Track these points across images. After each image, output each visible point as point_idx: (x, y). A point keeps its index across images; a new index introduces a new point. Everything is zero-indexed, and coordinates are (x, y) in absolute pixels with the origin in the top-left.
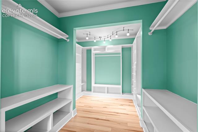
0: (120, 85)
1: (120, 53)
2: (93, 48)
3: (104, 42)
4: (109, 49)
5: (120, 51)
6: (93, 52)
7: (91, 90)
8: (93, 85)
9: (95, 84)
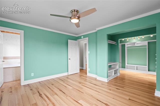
0: (146, 66)
1: (146, 45)
2: (126, 44)
3: (134, 40)
4: (137, 44)
5: (147, 44)
6: (126, 46)
7: (125, 68)
8: (126, 64)
9: (128, 64)
